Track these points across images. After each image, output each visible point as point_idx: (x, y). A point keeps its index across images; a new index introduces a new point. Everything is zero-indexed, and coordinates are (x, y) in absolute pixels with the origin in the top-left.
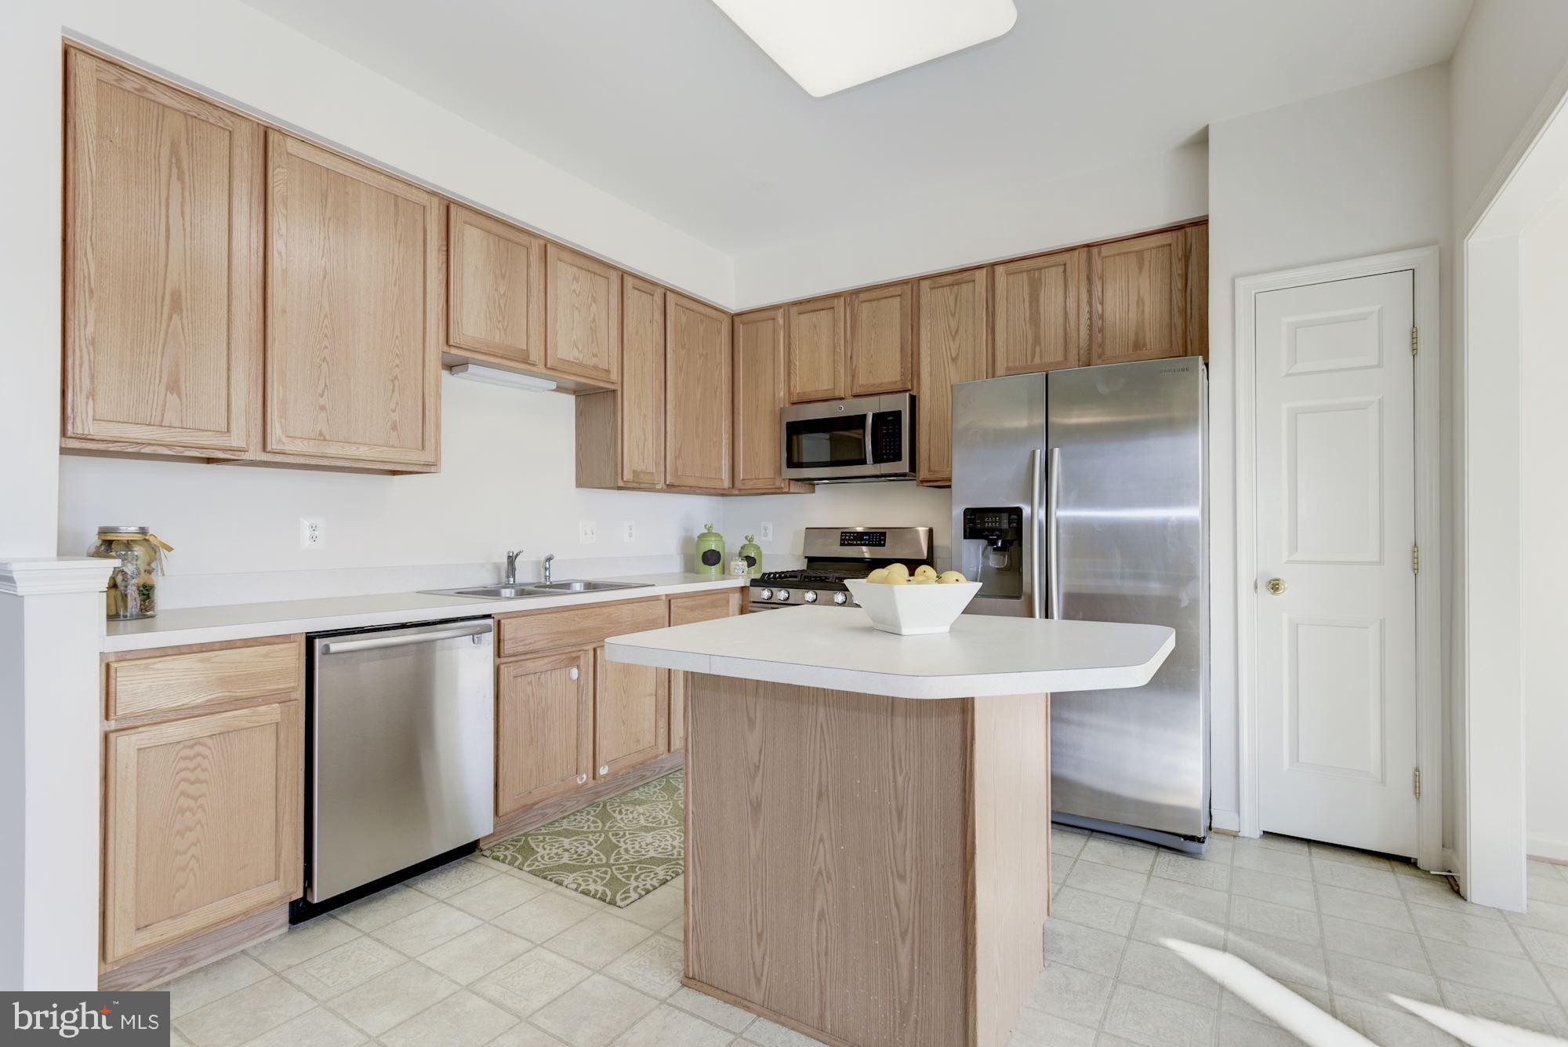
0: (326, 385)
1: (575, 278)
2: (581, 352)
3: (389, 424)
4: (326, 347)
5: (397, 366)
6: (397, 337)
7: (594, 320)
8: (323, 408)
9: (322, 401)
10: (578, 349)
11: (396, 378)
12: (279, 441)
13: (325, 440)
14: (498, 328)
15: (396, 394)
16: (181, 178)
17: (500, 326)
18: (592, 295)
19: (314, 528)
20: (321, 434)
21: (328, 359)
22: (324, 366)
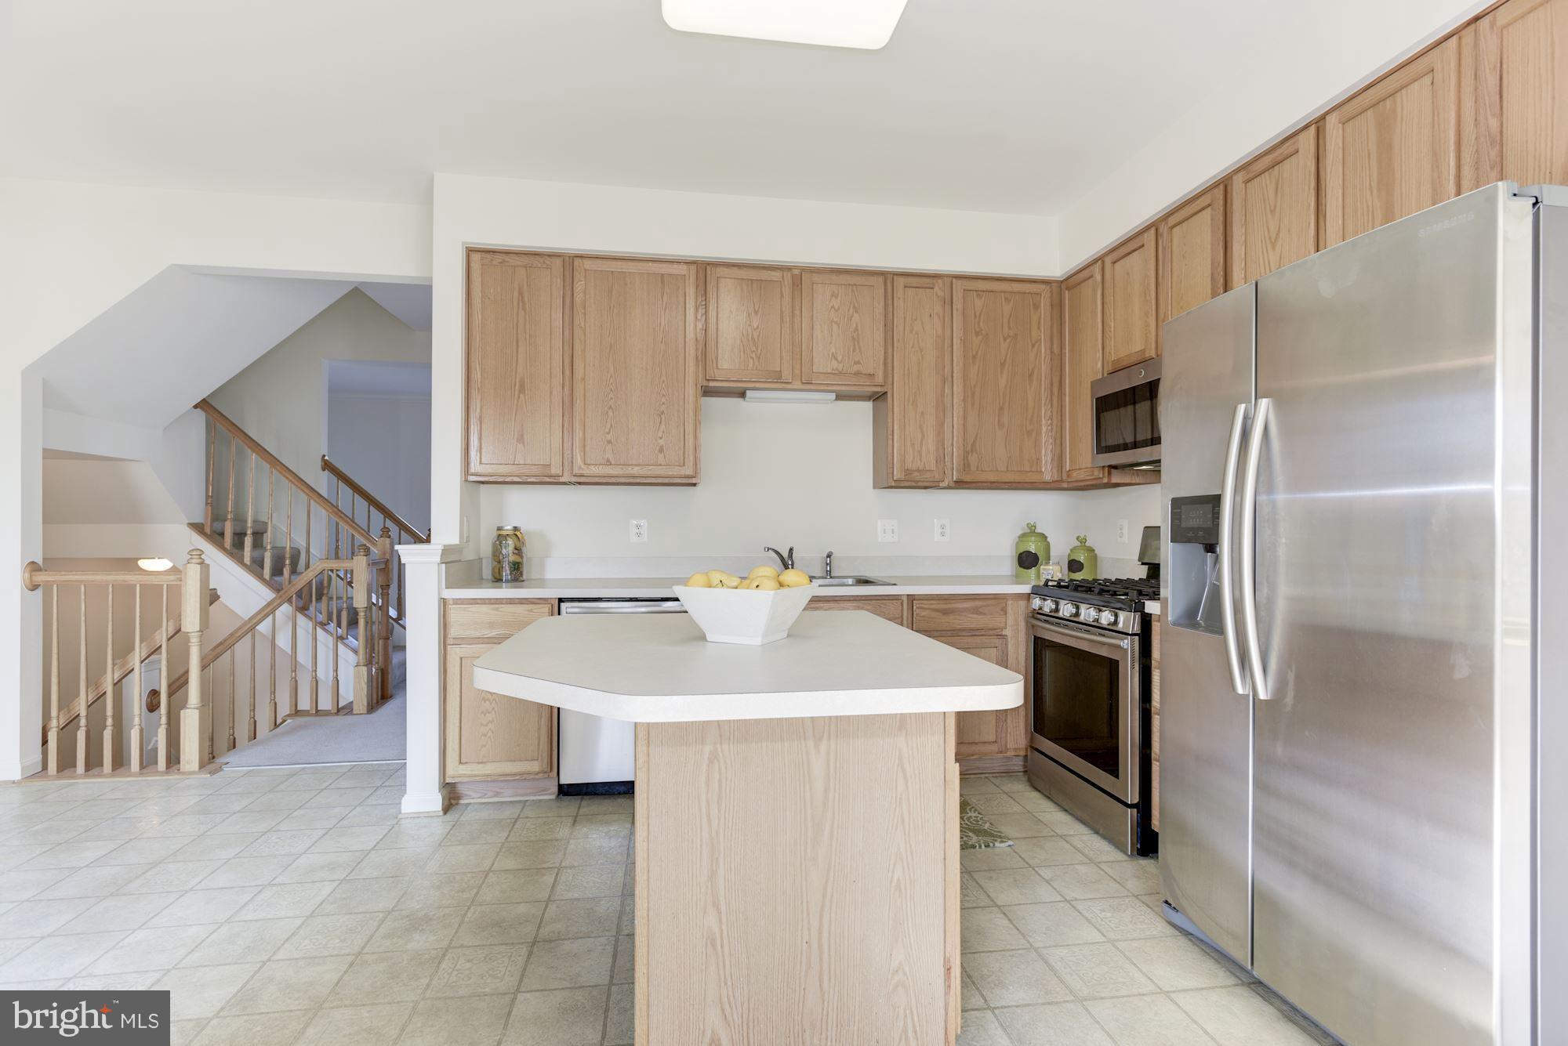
0: (611, 425)
1: (834, 295)
2: (841, 363)
3: (658, 448)
4: (611, 398)
5: (663, 403)
6: (663, 382)
7: (856, 329)
8: (609, 442)
9: (609, 437)
10: (837, 360)
11: (663, 413)
12: (580, 467)
13: (611, 464)
14: (752, 358)
15: (663, 426)
16: (524, 309)
17: (754, 355)
18: (854, 307)
19: (638, 527)
20: (608, 460)
21: (612, 406)
22: (610, 413)
